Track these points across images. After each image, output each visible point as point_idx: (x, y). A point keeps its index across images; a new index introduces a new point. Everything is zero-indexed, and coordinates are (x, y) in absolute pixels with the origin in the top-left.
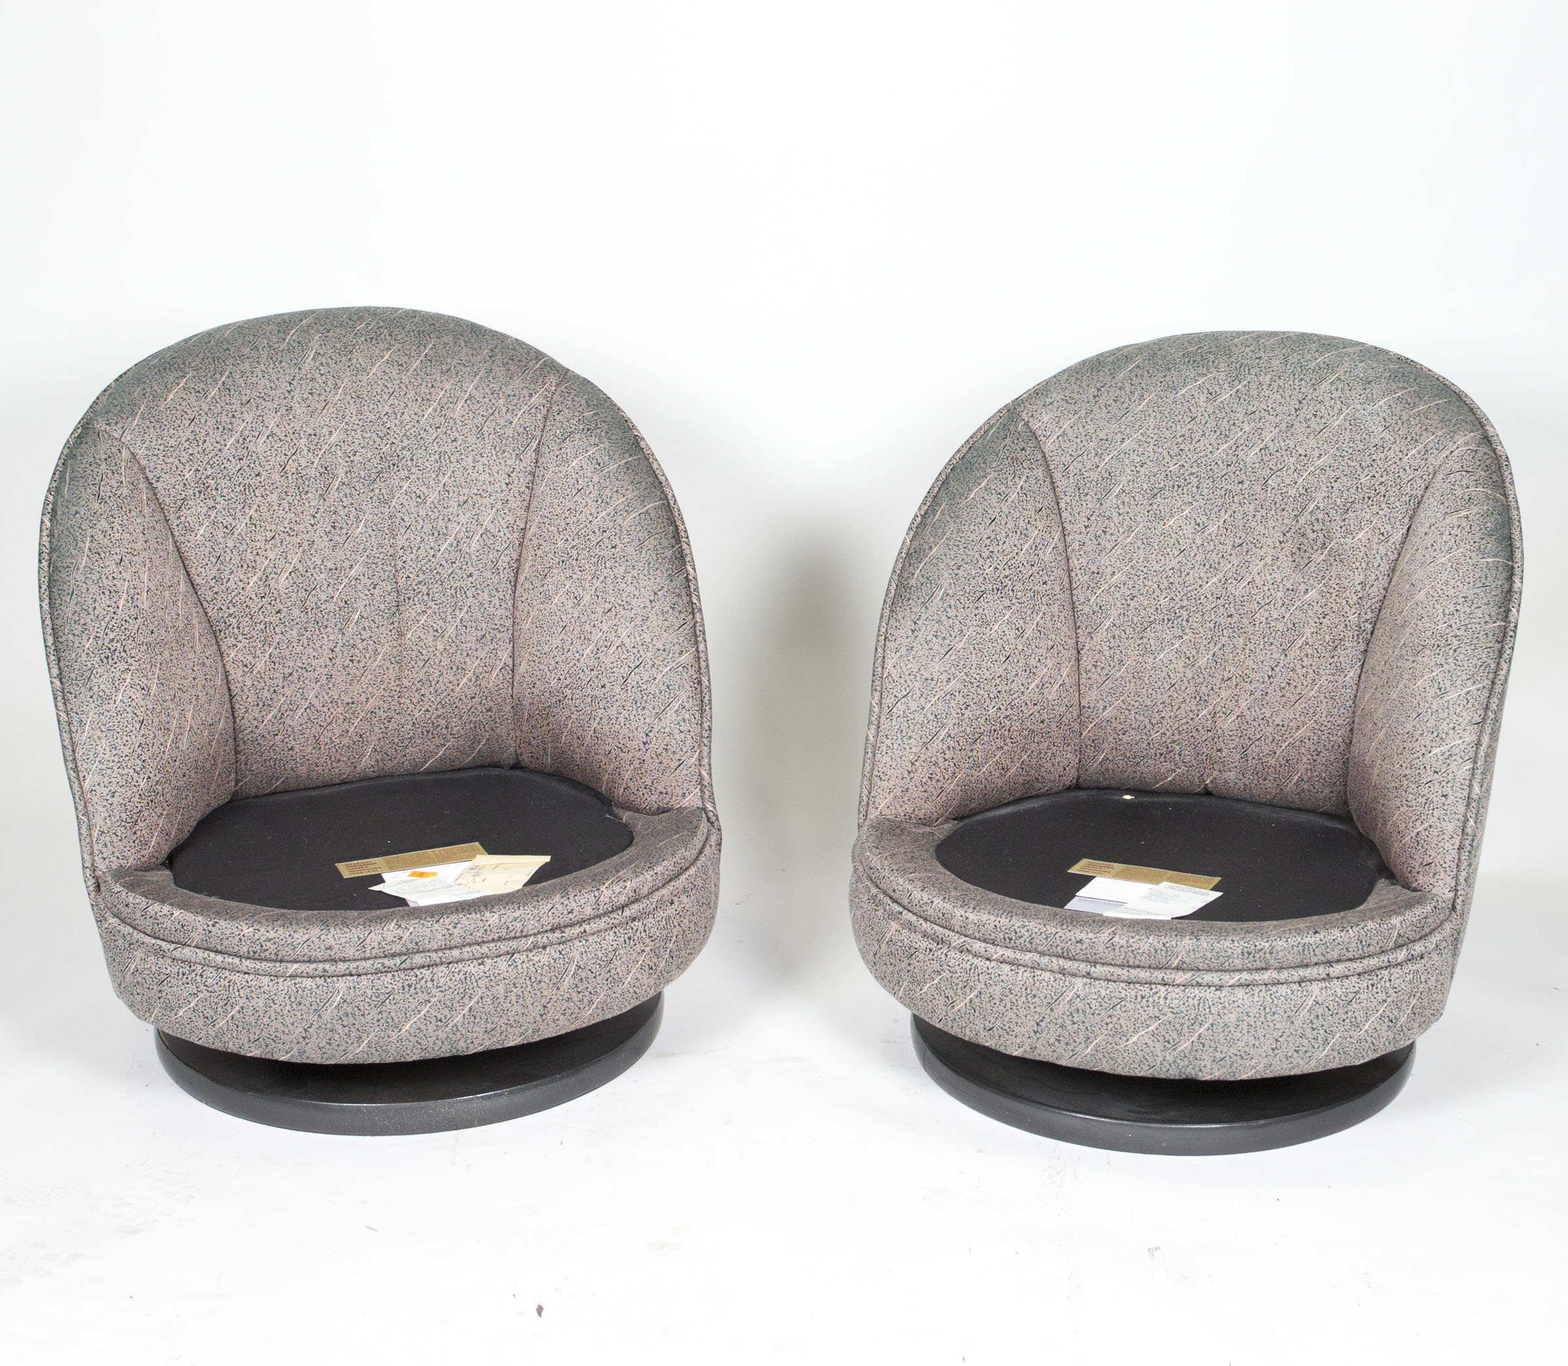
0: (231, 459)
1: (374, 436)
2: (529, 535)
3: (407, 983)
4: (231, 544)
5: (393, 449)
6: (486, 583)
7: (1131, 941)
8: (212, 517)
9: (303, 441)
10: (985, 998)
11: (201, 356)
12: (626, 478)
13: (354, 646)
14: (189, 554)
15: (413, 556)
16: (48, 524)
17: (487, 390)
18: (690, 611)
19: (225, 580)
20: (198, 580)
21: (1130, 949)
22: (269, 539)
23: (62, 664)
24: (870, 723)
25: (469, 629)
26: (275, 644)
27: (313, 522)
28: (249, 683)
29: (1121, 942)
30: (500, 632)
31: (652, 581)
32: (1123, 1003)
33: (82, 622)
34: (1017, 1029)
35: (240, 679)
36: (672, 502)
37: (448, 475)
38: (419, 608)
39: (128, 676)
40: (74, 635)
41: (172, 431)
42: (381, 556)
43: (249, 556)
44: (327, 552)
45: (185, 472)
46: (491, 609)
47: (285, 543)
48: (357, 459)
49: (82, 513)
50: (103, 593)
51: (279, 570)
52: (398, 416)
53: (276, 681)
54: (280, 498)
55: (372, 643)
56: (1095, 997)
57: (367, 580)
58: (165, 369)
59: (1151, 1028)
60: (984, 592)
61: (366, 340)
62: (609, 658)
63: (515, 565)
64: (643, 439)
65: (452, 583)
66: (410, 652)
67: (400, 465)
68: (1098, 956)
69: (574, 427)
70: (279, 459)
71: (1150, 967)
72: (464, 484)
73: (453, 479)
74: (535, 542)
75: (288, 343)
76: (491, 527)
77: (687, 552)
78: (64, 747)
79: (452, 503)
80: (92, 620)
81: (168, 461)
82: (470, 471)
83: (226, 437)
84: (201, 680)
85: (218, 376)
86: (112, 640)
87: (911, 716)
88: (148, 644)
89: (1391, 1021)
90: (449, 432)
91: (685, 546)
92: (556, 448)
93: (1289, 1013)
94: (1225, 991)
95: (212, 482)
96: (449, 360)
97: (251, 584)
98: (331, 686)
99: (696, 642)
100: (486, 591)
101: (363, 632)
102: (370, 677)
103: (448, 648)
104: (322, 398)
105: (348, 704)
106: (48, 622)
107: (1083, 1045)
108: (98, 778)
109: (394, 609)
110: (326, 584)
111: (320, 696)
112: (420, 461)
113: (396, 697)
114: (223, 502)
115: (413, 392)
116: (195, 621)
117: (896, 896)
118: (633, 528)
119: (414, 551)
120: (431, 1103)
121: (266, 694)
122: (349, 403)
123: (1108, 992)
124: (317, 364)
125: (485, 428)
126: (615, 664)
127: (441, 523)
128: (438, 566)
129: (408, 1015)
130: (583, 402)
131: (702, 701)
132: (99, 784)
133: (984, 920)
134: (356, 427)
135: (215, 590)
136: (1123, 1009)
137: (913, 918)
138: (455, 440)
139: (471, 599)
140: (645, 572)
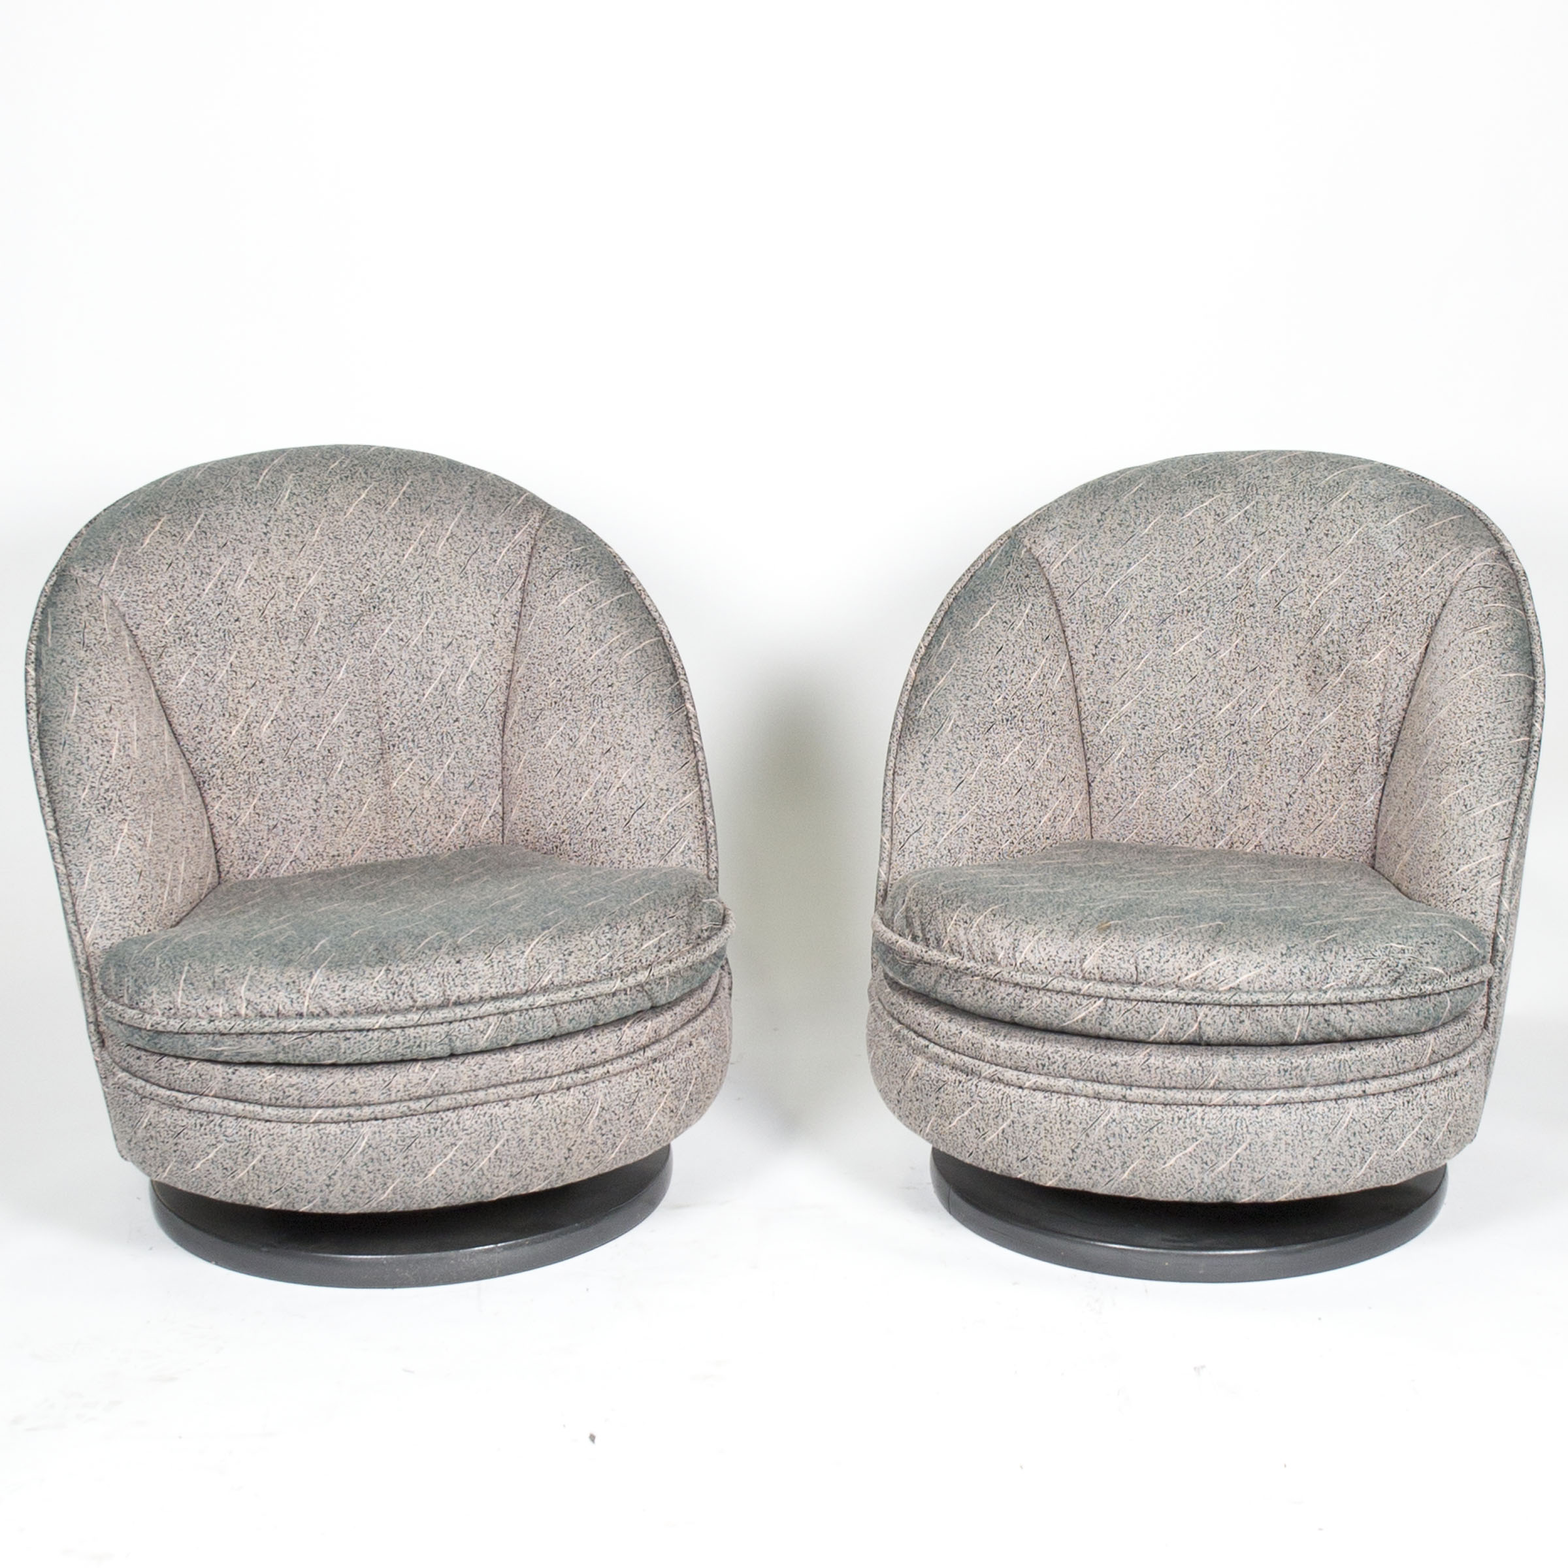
0: (210, 604)
1: (354, 577)
2: (517, 677)
3: (432, 1126)
4: (212, 692)
5: (374, 591)
6: (473, 728)
7: (1167, 1062)
8: (193, 664)
9: (282, 584)
10: (1018, 1127)
11: (174, 498)
12: (620, 614)
13: (338, 796)
14: (171, 703)
15: (397, 702)
16: (33, 673)
17: (469, 527)
18: (692, 749)
19: (208, 730)
20: (180, 730)
21: (1166, 1070)
22: (250, 686)
23: (58, 815)
24: (881, 859)
25: (456, 776)
26: (259, 795)
27: (293, 668)
28: (234, 836)
29: (1157, 1063)
30: (488, 778)
31: (652, 719)
32: (1160, 1126)
33: (76, 772)
34: (1052, 1158)
35: (225, 832)
36: (667, 639)
37: (432, 616)
38: (404, 755)
39: (125, 827)
40: (68, 785)
41: (150, 577)
42: (364, 702)
43: (231, 704)
44: (309, 699)
45: (165, 619)
46: (480, 755)
47: (266, 690)
48: (336, 602)
49: (68, 661)
50: (96, 742)
51: (261, 719)
52: (378, 557)
53: (261, 834)
54: (260, 644)
55: (356, 792)
56: (1132, 1120)
57: (350, 728)
58: (139, 513)
59: (1188, 1150)
60: (993, 723)
61: (341, 479)
62: (609, 800)
63: (503, 709)
64: (633, 575)
65: (438, 729)
66: (395, 802)
67: (381, 607)
68: (1133, 1079)
69: (562, 564)
70: (257, 604)
71: (1186, 1088)
72: (447, 625)
73: (436, 620)
74: (524, 684)
75: (262, 484)
76: (477, 669)
77: (686, 689)
78: (63, 900)
79: (435, 645)
80: (86, 770)
81: (147, 607)
82: (454, 612)
83: (204, 581)
84: (189, 831)
85: (193, 518)
86: (107, 790)
87: (925, 851)
88: (142, 794)
89: (1427, 1139)
90: (431, 572)
91: (683, 683)
92: (543, 586)
93: (1326, 1131)
94: (1262, 1110)
95: (192, 628)
96: (428, 498)
97: (234, 733)
98: (315, 838)
99: (699, 781)
100: (474, 736)
101: (347, 782)
102: (355, 828)
103: (435, 796)
104: (300, 539)
105: (333, 856)
106: (41, 773)
107: (1120, 1170)
108: (99, 931)
109: (378, 757)
110: (308, 732)
111: (305, 849)
112: (402, 602)
113: (382, 849)
114: (203, 649)
115: (392, 531)
116: (181, 772)
117: (921, 1029)
118: (629, 666)
119: (398, 696)
120: (452, 1253)
121: (251, 847)
122: (326, 544)
123: (1144, 1115)
124: (293, 505)
125: (468, 567)
126: (616, 806)
127: (424, 666)
128: (422, 712)
129: (434, 1159)
130: (570, 538)
131: (708, 842)
132: (101, 937)
133: (1016, 1047)
134: (334, 569)
135: (198, 739)
136: (1160, 1132)
137: (941, 1051)
138: (437, 580)
139: (458, 745)
140: (645, 710)
